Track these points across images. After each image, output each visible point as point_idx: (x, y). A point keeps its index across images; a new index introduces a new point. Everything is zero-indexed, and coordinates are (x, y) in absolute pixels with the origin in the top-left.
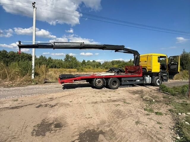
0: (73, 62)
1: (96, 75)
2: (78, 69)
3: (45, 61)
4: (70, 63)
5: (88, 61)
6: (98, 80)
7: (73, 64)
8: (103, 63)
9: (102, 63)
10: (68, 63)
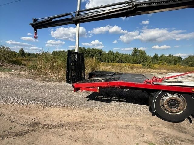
0: (141, 56)
1: (162, 80)
2: (144, 65)
3: (113, 56)
4: (137, 58)
5: (162, 56)
6: (170, 96)
7: (141, 59)
8: (186, 59)
9: (183, 58)
10: (135, 58)
